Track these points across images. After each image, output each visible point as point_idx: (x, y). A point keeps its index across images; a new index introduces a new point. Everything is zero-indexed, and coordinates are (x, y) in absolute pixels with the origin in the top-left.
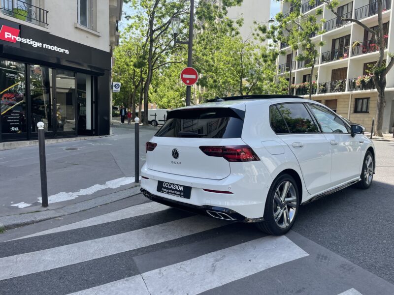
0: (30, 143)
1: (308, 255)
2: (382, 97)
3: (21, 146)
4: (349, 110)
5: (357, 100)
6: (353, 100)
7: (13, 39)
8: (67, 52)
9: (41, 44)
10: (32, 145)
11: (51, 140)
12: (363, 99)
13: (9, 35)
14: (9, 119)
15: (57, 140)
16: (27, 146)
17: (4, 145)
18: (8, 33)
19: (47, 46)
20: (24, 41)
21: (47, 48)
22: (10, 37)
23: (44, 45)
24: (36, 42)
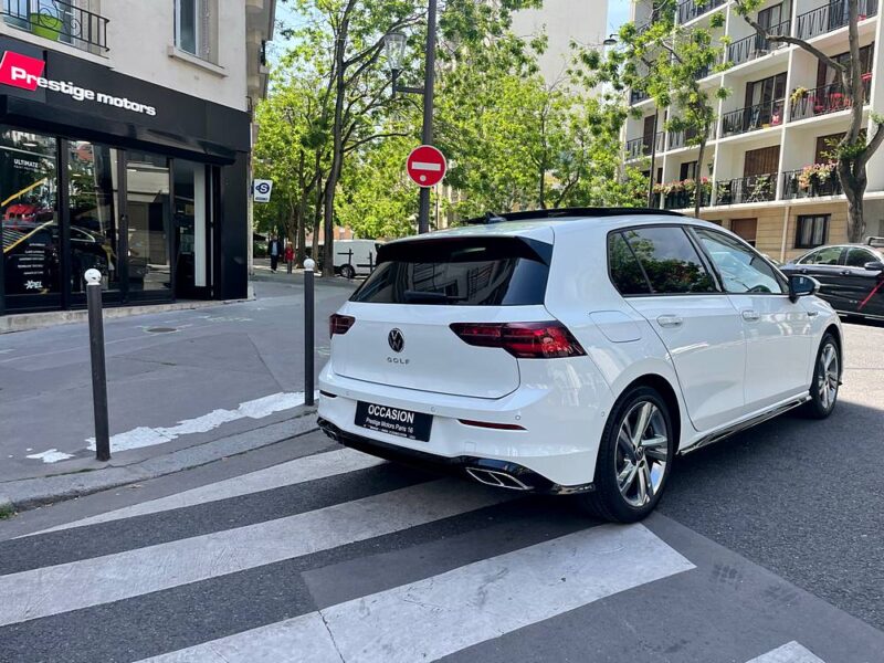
0: (68, 318)
1: (694, 566)
2: (857, 213)
3: (48, 324)
4: (784, 242)
5: (801, 220)
6: (793, 219)
7: (29, 81)
8: (151, 111)
9: (92, 94)
10: (74, 321)
11: (117, 309)
12: (814, 217)
13: (20, 73)
14: (22, 263)
15: (130, 311)
16: (60, 323)
17: (10, 321)
18: (19, 70)
19: (106, 97)
20: (54, 86)
21: (105, 101)
22: (22, 77)
23: (100, 96)
24: (81, 90)
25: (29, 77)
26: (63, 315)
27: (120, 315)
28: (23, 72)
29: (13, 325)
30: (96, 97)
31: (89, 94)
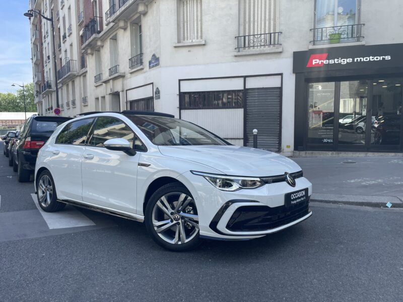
3: (322, 156)
7: (320, 63)
8: (388, 58)
9: (351, 59)
10: (334, 156)
11: (358, 153)
13: (316, 61)
14: (321, 132)
15: (367, 154)
16: (328, 156)
17: (306, 153)
18: (316, 60)
19: (359, 59)
20: (331, 62)
21: (359, 61)
22: (318, 62)
23: (356, 59)
24: (346, 60)
25: (320, 61)
26: (330, 153)
27: (360, 156)
28: (318, 60)
29: (307, 155)
30: (353, 60)
31: (350, 60)
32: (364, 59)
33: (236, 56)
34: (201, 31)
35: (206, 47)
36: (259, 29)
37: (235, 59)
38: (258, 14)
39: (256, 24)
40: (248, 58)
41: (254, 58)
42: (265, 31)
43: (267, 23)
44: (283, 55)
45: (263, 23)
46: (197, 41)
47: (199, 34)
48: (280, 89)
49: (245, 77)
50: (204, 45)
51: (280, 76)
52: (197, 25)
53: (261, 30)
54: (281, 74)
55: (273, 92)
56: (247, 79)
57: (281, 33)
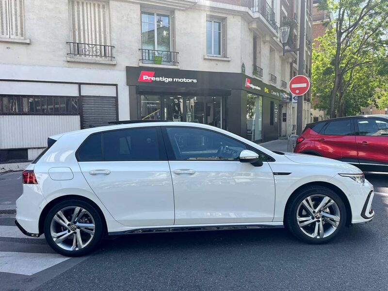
1: (30, 275)
8: (195, 81)
18: (146, 76)
19: (177, 80)
20: (158, 79)
21: (177, 81)
22: (147, 78)
23: (174, 79)
24: (168, 79)
25: (149, 78)
30: (173, 80)
31: (170, 80)
32: (180, 80)
33: (68, 62)
34: (22, 28)
35: (30, 47)
36: (90, 39)
37: (67, 64)
38: (88, 24)
39: (86, 33)
40: (82, 66)
41: (88, 66)
42: (96, 42)
43: (98, 34)
44: (116, 68)
45: (93, 33)
46: (16, 37)
47: (19, 31)
48: (116, 98)
49: (80, 84)
50: (28, 44)
51: (115, 87)
52: (16, 20)
53: (92, 40)
54: (116, 85)
55: (110, 100)
56: (81, 85)
57: (114, 47)
